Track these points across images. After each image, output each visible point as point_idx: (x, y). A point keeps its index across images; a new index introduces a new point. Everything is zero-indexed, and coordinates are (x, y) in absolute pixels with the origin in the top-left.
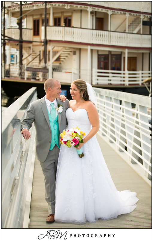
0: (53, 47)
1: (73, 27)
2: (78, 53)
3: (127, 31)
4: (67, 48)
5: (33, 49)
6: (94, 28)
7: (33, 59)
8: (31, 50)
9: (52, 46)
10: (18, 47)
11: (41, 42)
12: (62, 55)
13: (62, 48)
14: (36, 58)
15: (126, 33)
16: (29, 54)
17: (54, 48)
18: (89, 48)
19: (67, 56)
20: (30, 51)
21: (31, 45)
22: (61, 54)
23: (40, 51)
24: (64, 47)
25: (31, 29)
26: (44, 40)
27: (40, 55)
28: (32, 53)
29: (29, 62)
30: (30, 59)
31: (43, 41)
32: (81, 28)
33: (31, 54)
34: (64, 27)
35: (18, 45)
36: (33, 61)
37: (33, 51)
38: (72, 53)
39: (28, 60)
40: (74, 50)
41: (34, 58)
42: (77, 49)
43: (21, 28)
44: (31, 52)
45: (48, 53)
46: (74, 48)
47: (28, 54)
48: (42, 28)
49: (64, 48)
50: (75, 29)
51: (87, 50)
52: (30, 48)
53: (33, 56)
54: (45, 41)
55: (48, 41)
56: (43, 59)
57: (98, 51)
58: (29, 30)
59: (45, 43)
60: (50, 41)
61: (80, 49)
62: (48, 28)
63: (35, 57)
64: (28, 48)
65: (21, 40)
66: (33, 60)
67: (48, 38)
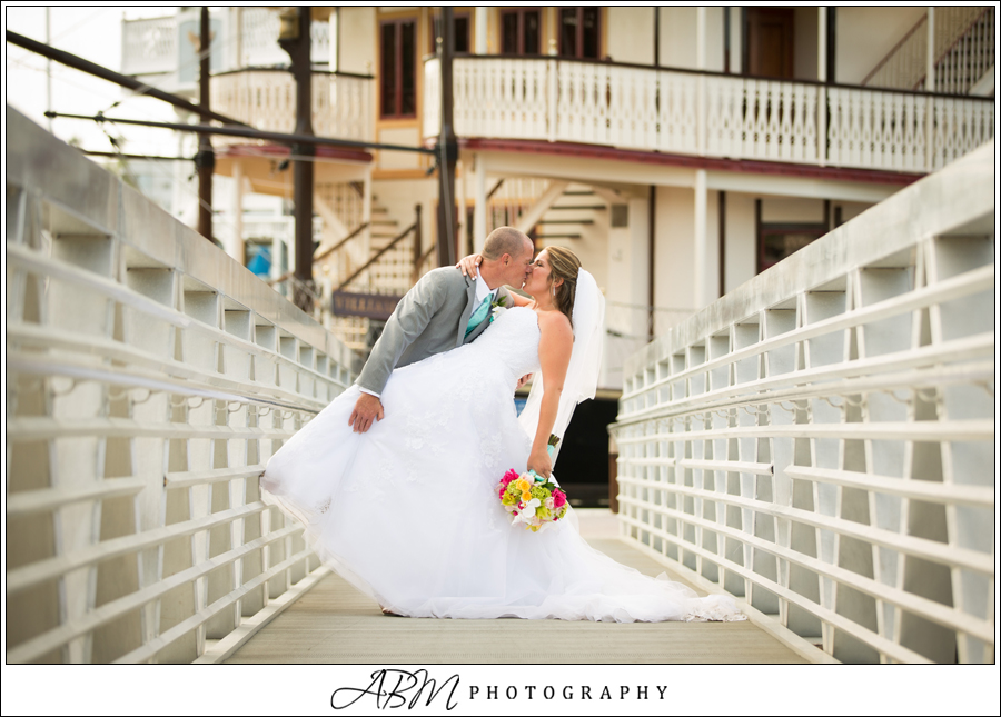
0: (492, 183)
1: (609, 62)
2: (638, 214)
3: (930, 86)
4: (573, 187)
5: (374, 198)
6: (736, 67)
7: (374, 254)
8: (367, 203)
9: (488, 173)
10: (287, 184)
11: (422, 150)
12: (546, 229)
13: (545, 184)
14: (391, 247)
15: (927, 94)
16: (355, 227)
17: (500, 184)
18: (702, 182)
19: (575, 237)
20: (361, 210)
21: (364, 173)
22: (541, 222)
23: (418, 209)
24: (556, 179)
25: (369, 77)
26: (438, 137)
27: (417, 228)
28: (376, 223)
29: (353, 270)
30: (359, 251)
31: (431, 143)
32: (657, 67)
33: (363, 226)
34: (552, 63)
35: (285, 166)
36: (375, 268)
37: (379, 210)
38: (603, 219)
39: (348, 259)
40: (620, 200)
41: (382, 252)
42: (635, 189)
43: (302, 70)
44: (366, 216)
45: (462, 218)
46: (617, 188)
47: (349, 223)
48: (430, 72)
49: (559, 189)
50: (615, 72)
51: (689, 193)
52: (358, 187)
53: (375, 236)
54: (443, 143)
55: (461, 142)
56: (432, 249)
57: (759, 203)
58: (355, 82)
59: (443, 154)
60: (475, 143)
61: (652, 193)
62: (459, 66)
63: (383, 243)
64: (345, 193)
65: (306, 137)
66: (374, 260)
67: (463, 128)
